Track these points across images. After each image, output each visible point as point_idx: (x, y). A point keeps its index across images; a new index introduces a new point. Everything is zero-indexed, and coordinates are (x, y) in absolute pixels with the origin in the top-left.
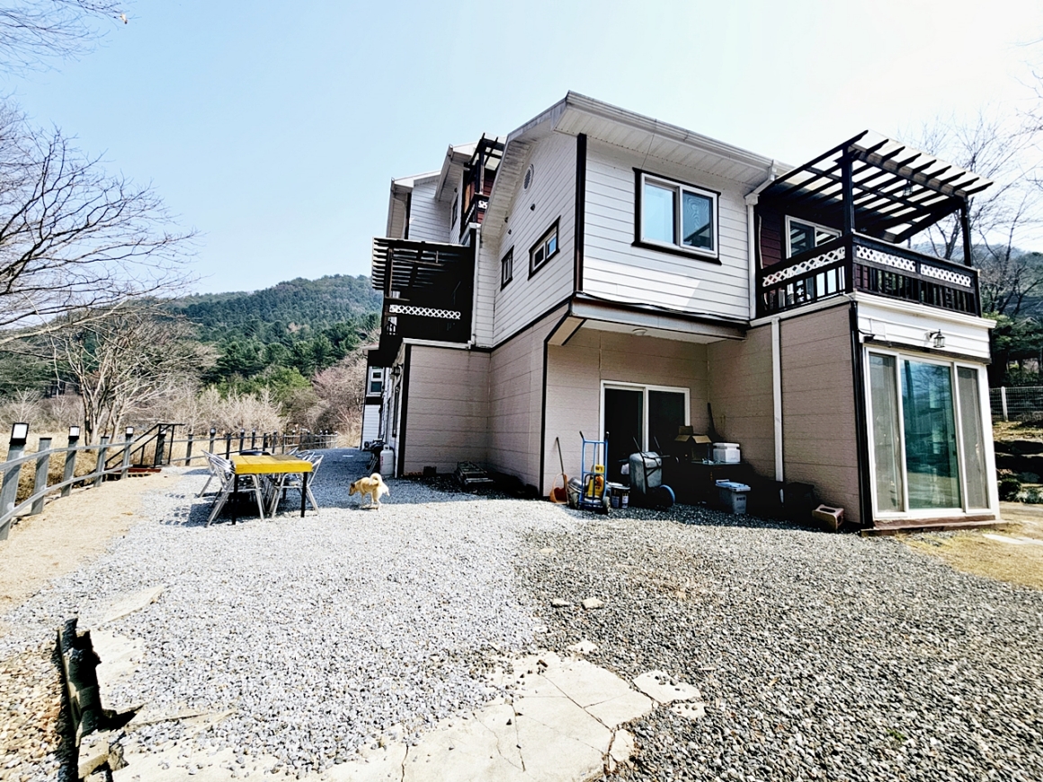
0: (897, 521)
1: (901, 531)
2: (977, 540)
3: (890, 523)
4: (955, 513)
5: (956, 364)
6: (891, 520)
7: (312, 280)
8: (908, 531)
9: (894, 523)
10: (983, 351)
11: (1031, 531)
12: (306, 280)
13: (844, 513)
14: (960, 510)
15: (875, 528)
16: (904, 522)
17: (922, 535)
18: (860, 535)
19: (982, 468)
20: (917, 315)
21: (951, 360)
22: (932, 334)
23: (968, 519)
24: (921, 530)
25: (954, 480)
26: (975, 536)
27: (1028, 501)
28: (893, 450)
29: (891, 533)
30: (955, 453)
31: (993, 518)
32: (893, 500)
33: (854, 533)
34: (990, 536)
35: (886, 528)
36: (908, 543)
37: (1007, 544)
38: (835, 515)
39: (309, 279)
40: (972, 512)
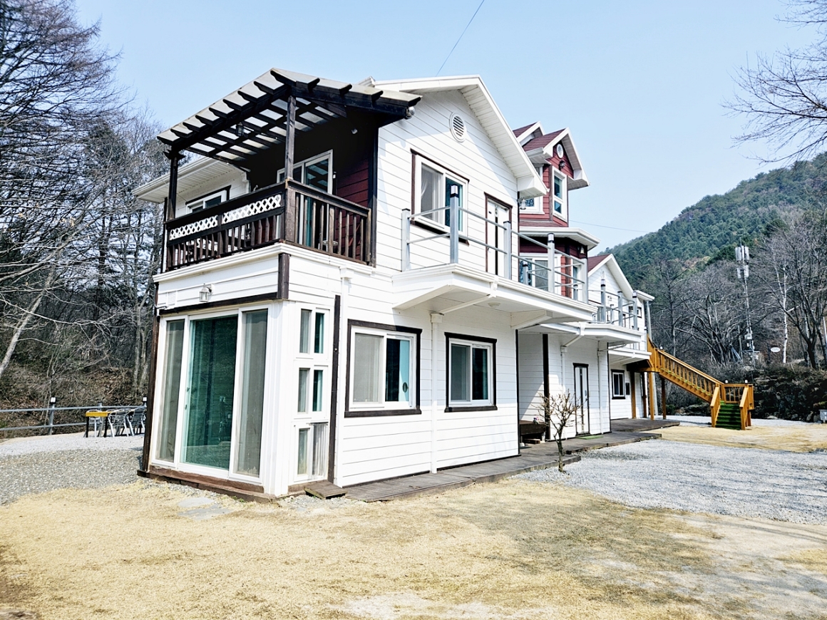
0: (165, 469)
4: (222, 474)
5: (241, 309)
7: (723, 194)
9: (162, 470)
12: (716, 196)
15: (148, 471)
20: (203, 273)
21: (236, 307)
32: (170, 452)
39: (719, 194)
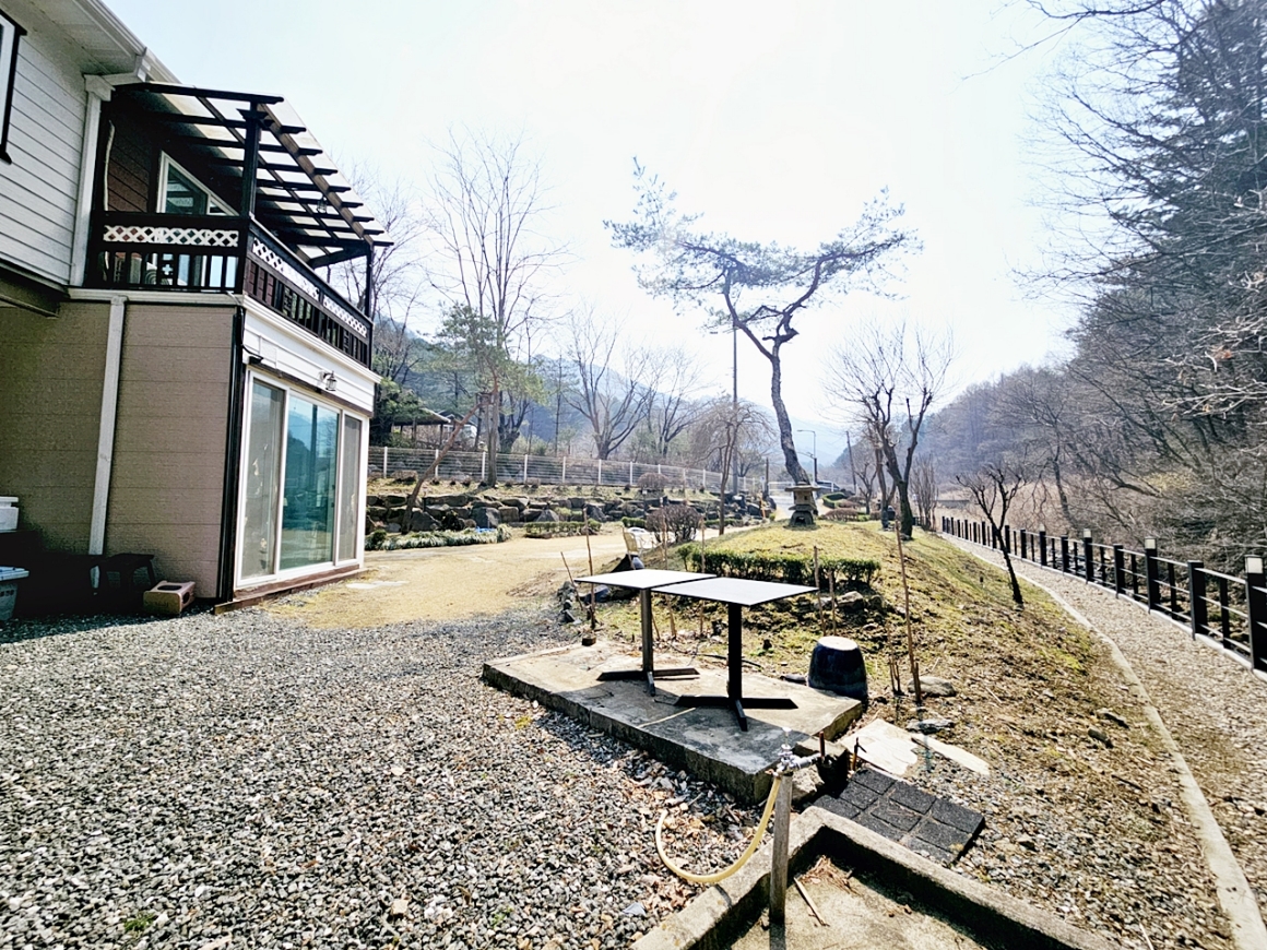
0: (263, 586)
1: (267, 597)
2: (340, 591)
3: (255, 590)
4: (327, 567)
5: (345, 412)
6: (256, 586)
8: (274, 596)
9: (260, 589)
10: (367, 403)
11: (384, 575)
13: (195, 587)
14: (331, 563)
15: (235, 600)
16: (271, 586)
17: (289, 597)
18: (213, 613)
19: (354, 520)
20: (314, 350)
21: (341, 407)
22: (325, 375)
23: (337, 571)
24: (289, 591)
25: (329, 535)
26: (339, 588)
27: (390, 549)
28: (271, 501)
29: (255, 601)
30: (333, 505)
31: (357, 567)
32: (263, 563)
33: (204, 611)
34: (353, 585)
35: (249, 597)
36: (271, 609)
37: (363, 590)
38: (180, 593)
40: (341, 564)
